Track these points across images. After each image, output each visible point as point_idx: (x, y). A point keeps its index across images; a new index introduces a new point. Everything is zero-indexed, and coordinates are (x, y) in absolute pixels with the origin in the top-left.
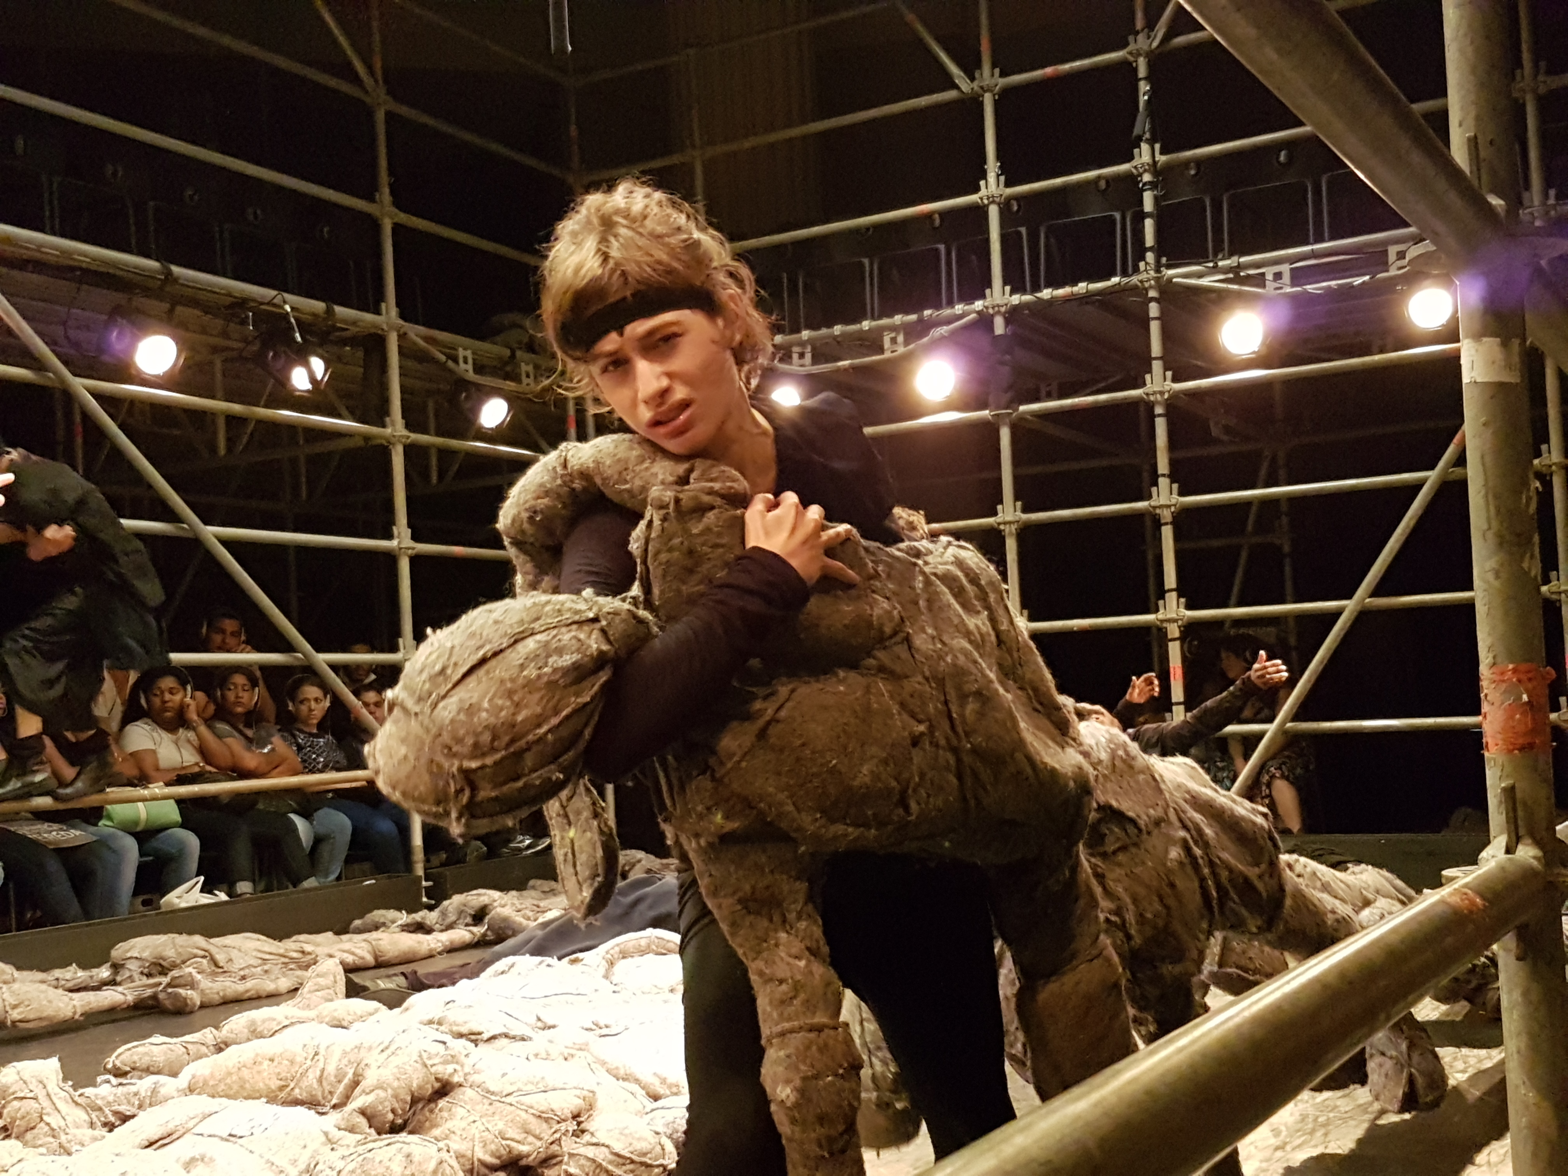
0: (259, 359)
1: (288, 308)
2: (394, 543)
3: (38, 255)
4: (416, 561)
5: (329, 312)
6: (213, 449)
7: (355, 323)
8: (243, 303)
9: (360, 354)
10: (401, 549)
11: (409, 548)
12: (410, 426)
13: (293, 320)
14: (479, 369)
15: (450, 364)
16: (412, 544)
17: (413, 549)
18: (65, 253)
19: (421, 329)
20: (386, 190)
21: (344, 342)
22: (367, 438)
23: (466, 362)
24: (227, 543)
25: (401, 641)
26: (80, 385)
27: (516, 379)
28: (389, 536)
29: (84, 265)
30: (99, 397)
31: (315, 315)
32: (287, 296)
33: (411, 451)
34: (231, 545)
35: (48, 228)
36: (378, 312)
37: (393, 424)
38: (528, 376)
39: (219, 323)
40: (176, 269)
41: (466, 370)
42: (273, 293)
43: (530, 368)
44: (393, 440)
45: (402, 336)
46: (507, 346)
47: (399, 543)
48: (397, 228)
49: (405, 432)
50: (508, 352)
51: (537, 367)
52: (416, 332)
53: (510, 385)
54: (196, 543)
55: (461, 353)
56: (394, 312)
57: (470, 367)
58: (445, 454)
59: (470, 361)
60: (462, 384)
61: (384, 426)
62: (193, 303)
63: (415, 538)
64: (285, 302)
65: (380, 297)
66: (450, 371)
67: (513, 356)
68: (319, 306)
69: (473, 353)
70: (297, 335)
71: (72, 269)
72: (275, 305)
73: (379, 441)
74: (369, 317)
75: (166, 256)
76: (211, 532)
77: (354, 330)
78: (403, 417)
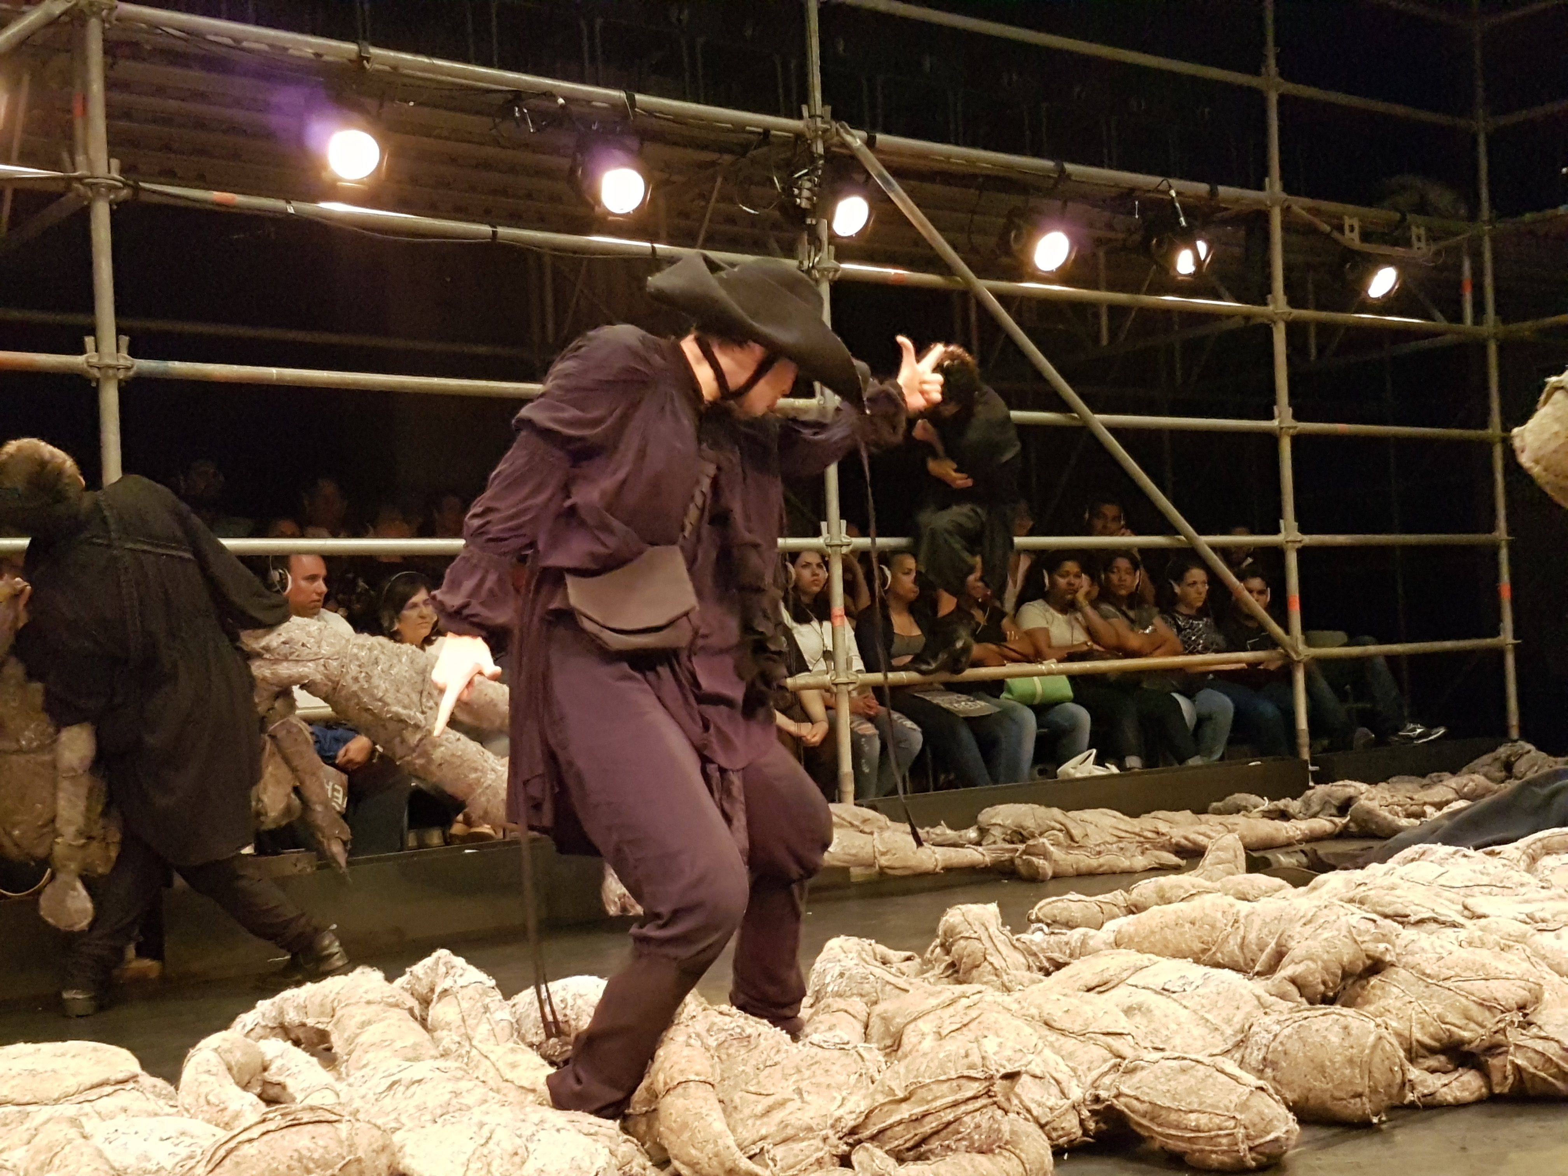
0: (1144, 247)
1: (1173, 193)
2: (1275, 423)
3: (945, 166)
4: (1298, 440)
5: (1213, 193)
6: (1097, 338)
7: (1237, 201)
8: (1131, 192)
9: (1242, 233)
10: (1282, 428)
11: (1289, 428)
12: (1293, 302)
13: (1177, 205)
14: (1365, 237)
15: (1336, 235)
16: (1294, 423)
17: (1295, 427)
18: (970, 162)
19: (1308, 202)
20: (1272, 62)
21: (1224, 222)
22: (1247, 317)
23: (1352, 229)
24: (1115, 430)
25: (1282, 522)
26: (985, 287)
27: (1408, 243)
28: (1270, 417)
29: (985, 172)
30: (1001, 297)
31: (1198, 198)
32: (1172, 181)
33: (1294, 329)
34: (1116, 431)
35: (952, 139)
36: (1260, 187)
37: (1275, 301)
38: (1419, 239)
39: (1107, 214)
40: (1069, 167)
41: (1352, 238)
42: (1158, 179)
43: (1422, 231)
44: (1275, 318)
45: (1286, 211)
46: (1397, 210)
47: (1280, 422)
48: (1283, 99)
49: (1287, 309)
50: (1398, 216)
51: (1429, 229)
52: (1300, 205)
53: (1399, 251)
54: (1085, 432)
55: (1347, 222)
56: (1278, 186)
57: (1356, 235)
58: (1324, 328)
59: (1357, 230)
60: (1349, 255)
61: (1266, 304)
62: (1084, 198)
63: (1297, 417)
64: (1170, 187)
65: (1264, 171)
66: (1336, 242)
67: (1403, 219)
68: (1203, 188)
69: (1361, 220)
70: (1182, 219)
71: (974, 176)
72: (1159, 191)
73: (1260, 320)
74: (1251, 194)
75: (1060, 154)
76: (1099, 420)
77: (1236, 208)
78: (1285, 293)
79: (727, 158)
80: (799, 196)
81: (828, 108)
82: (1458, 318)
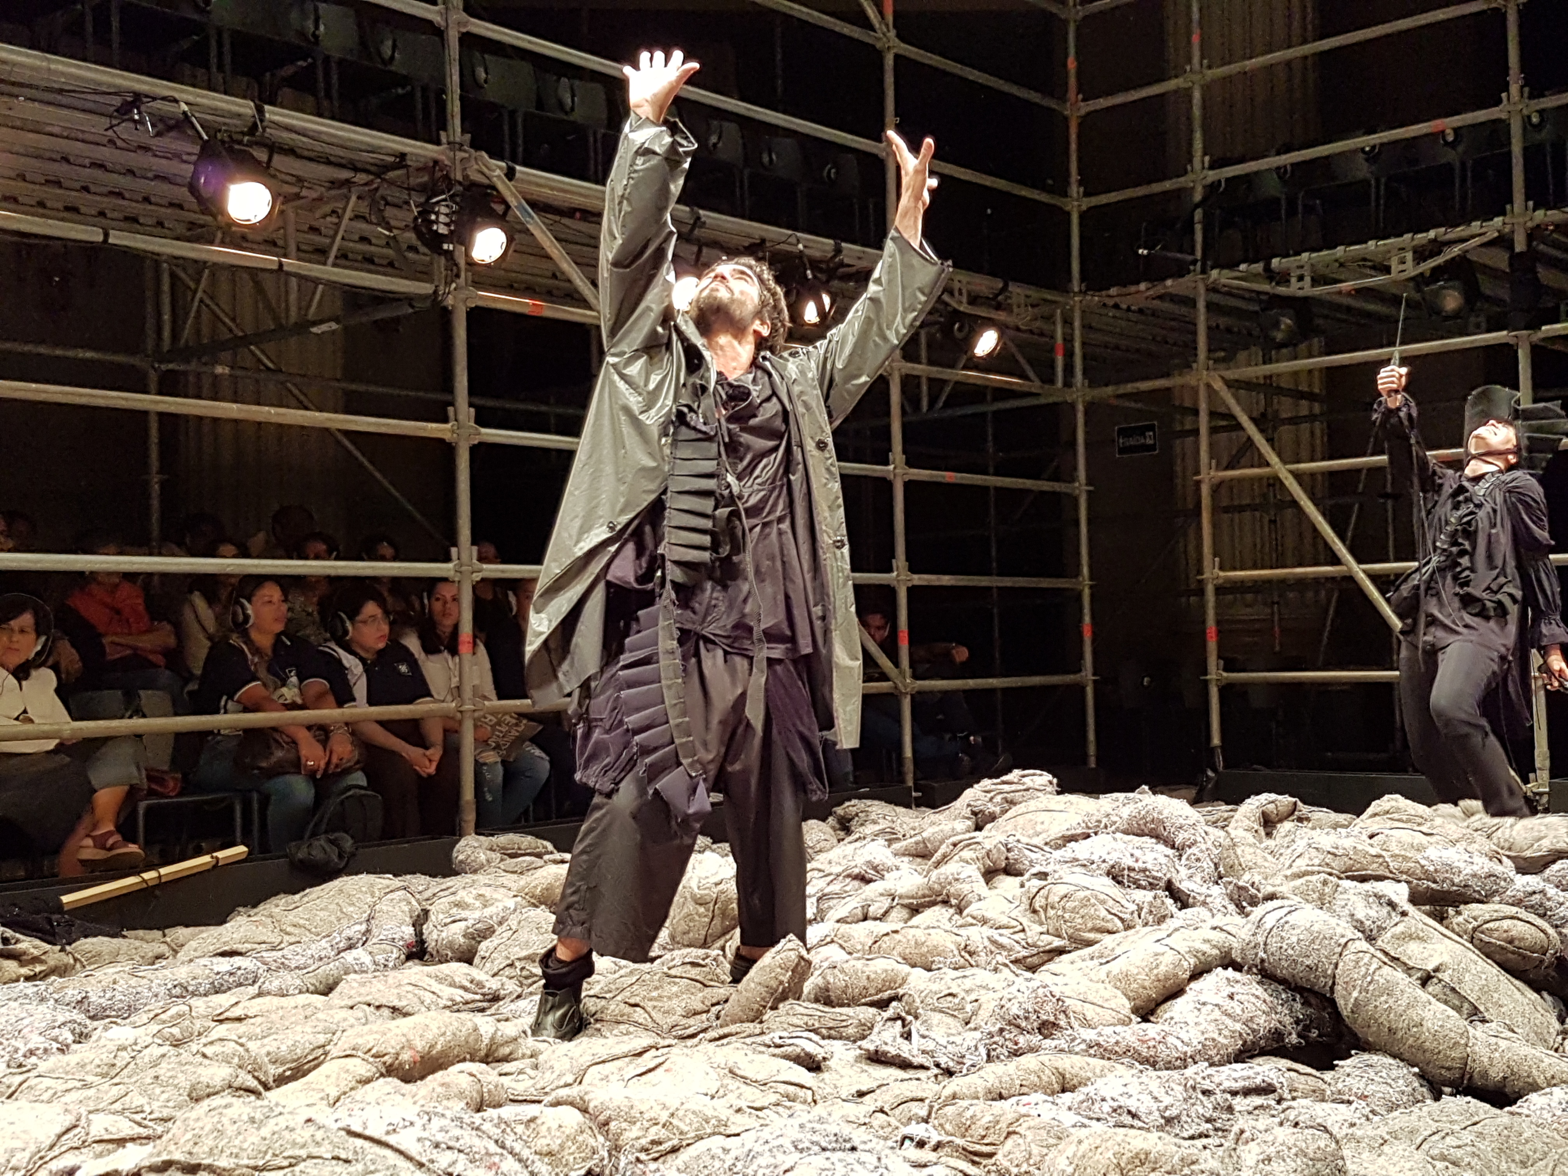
2: (890, 469)
4: (910, 486)
5: (838, 249)
7: (859, 258)
8: (761, 243)
10: (895, 474)
11: (902, 474)
12: (907, 356)
13: (805, 258)
14: (972, 300)
16: (906, 470)
17: (908, 474)
21: (847, 277)
23: (961, 294)
25: (894, 561)
27: (1009, 309)
28: (886, 463)
31: (825, 253)
32: (800, 235)
33: (907, 380)
35: (591, 177)
38: (1019, 306)
40: (704, 214)
41: (961, 301)
42: (788, 232)
43: (1021, 299)
46: (1000, 278)
47: (895, 469)
49: (902, 363)
50: (1001, 284)
51: (1027, 297)
53: (1001, 316)
55: (957, 285)
57: (964, 299)
58: (936, 384)
59: (965, 293)
60: (957, 316)
62: (718, 244)
63: (910, 463)
64: (798, 241)
67: (1006, 286)
68: (829, 244)
69: (969, 285)
70: (809, 273)
72: (788, 244)
75: (694, 201)
77: (858, 265)
79: (361, 178)
80: (437, 222)
81: (468, 137)
82: (1051, 381)
